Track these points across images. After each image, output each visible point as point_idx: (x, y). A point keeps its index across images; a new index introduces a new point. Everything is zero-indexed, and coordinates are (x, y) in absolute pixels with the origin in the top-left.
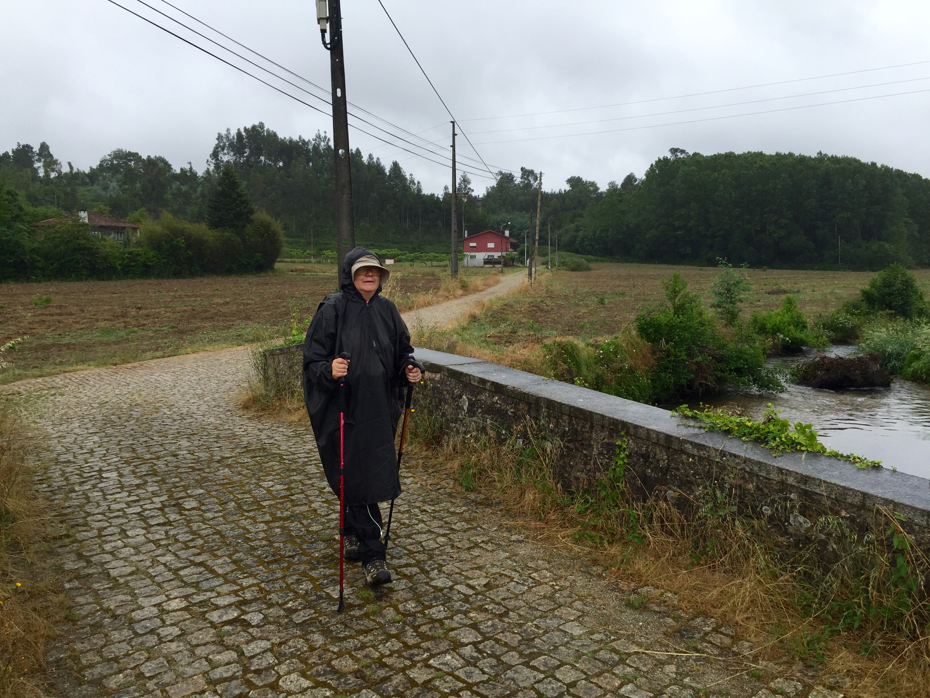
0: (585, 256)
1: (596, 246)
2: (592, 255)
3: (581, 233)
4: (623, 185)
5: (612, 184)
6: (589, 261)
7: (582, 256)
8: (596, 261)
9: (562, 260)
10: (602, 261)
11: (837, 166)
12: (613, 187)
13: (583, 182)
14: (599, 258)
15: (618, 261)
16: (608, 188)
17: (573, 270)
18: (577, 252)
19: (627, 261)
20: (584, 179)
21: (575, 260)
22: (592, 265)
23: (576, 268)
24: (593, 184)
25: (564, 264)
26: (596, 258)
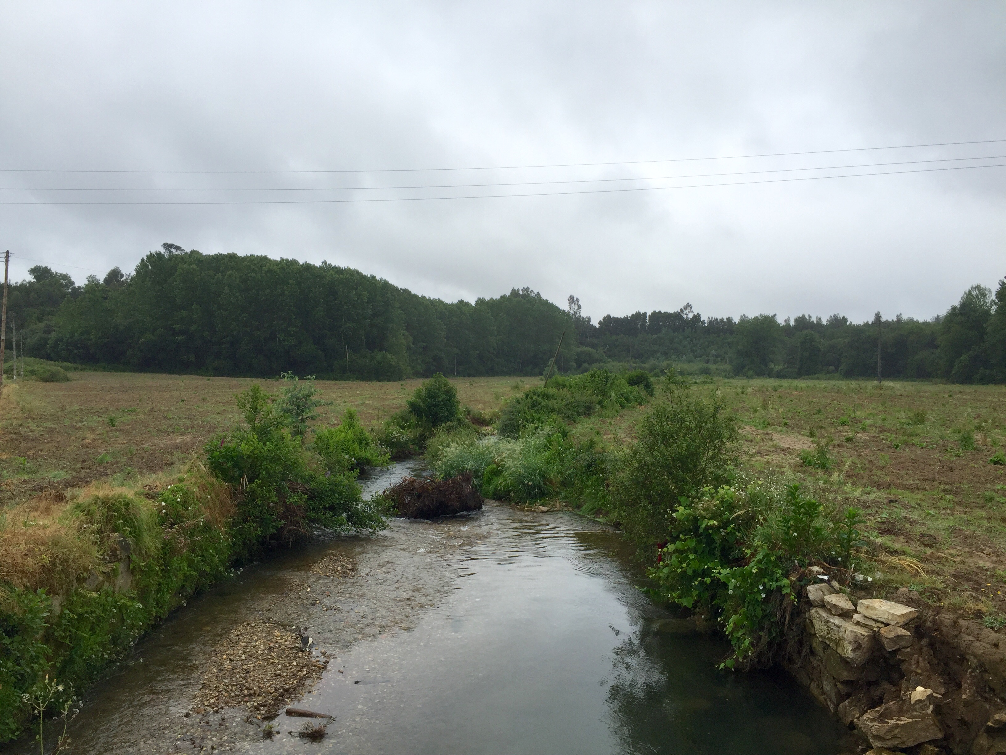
0: (60, 363)
1: (76, 351)
2: (70, 362)
3: (53, 335)
4: (106, 280)
5: (92, 279)
6: (67, 369)
7: (57, 363)
8: (76, 369)
9: (29, 368)
10: (83, 370)
11: (341, 276)
12: (93, 281)
13: (52, 273)
14: (80, 366)
15: (105, 369)
16: (87, 283)
17: (46, 380)
18: (48, 357)
19: (116, 370)
20: (53, 271)
21: (48, 368)
22: (70, 375)
23: (51, 378)
24: (65, 277)
25: (33, 373)
26: (75, 365)
